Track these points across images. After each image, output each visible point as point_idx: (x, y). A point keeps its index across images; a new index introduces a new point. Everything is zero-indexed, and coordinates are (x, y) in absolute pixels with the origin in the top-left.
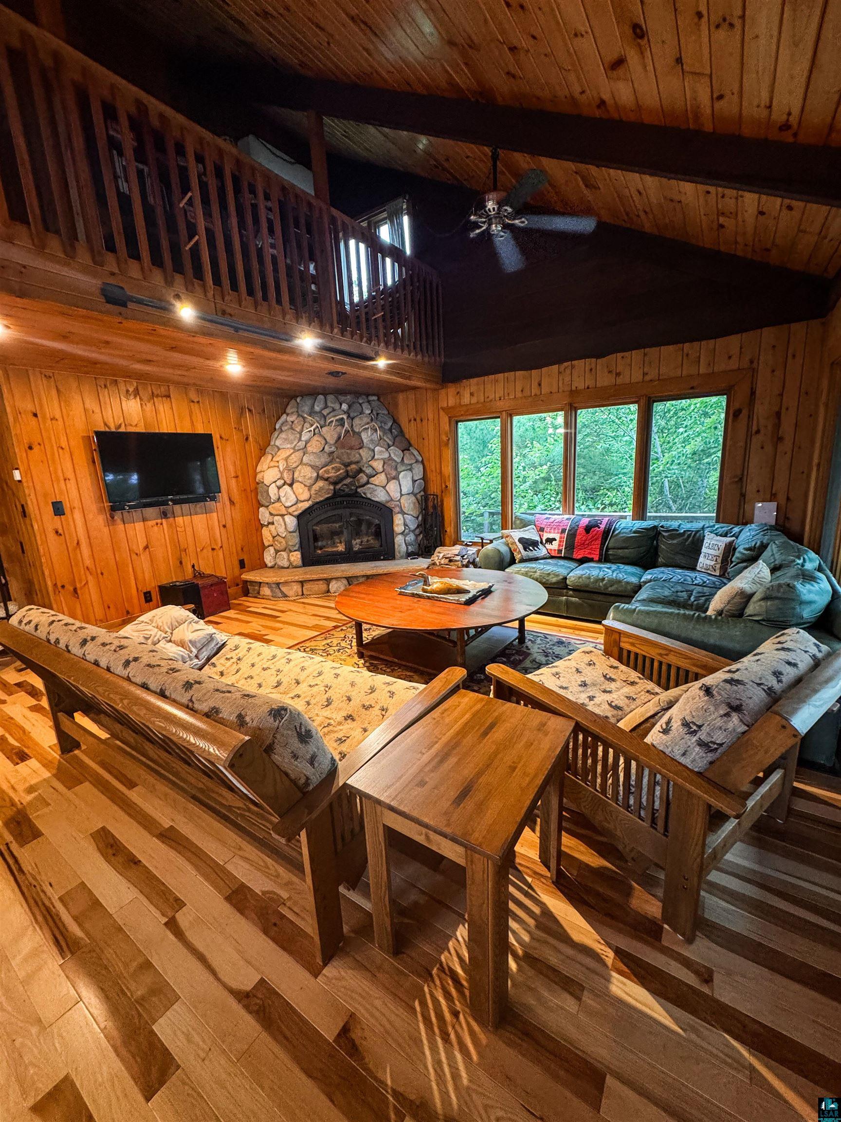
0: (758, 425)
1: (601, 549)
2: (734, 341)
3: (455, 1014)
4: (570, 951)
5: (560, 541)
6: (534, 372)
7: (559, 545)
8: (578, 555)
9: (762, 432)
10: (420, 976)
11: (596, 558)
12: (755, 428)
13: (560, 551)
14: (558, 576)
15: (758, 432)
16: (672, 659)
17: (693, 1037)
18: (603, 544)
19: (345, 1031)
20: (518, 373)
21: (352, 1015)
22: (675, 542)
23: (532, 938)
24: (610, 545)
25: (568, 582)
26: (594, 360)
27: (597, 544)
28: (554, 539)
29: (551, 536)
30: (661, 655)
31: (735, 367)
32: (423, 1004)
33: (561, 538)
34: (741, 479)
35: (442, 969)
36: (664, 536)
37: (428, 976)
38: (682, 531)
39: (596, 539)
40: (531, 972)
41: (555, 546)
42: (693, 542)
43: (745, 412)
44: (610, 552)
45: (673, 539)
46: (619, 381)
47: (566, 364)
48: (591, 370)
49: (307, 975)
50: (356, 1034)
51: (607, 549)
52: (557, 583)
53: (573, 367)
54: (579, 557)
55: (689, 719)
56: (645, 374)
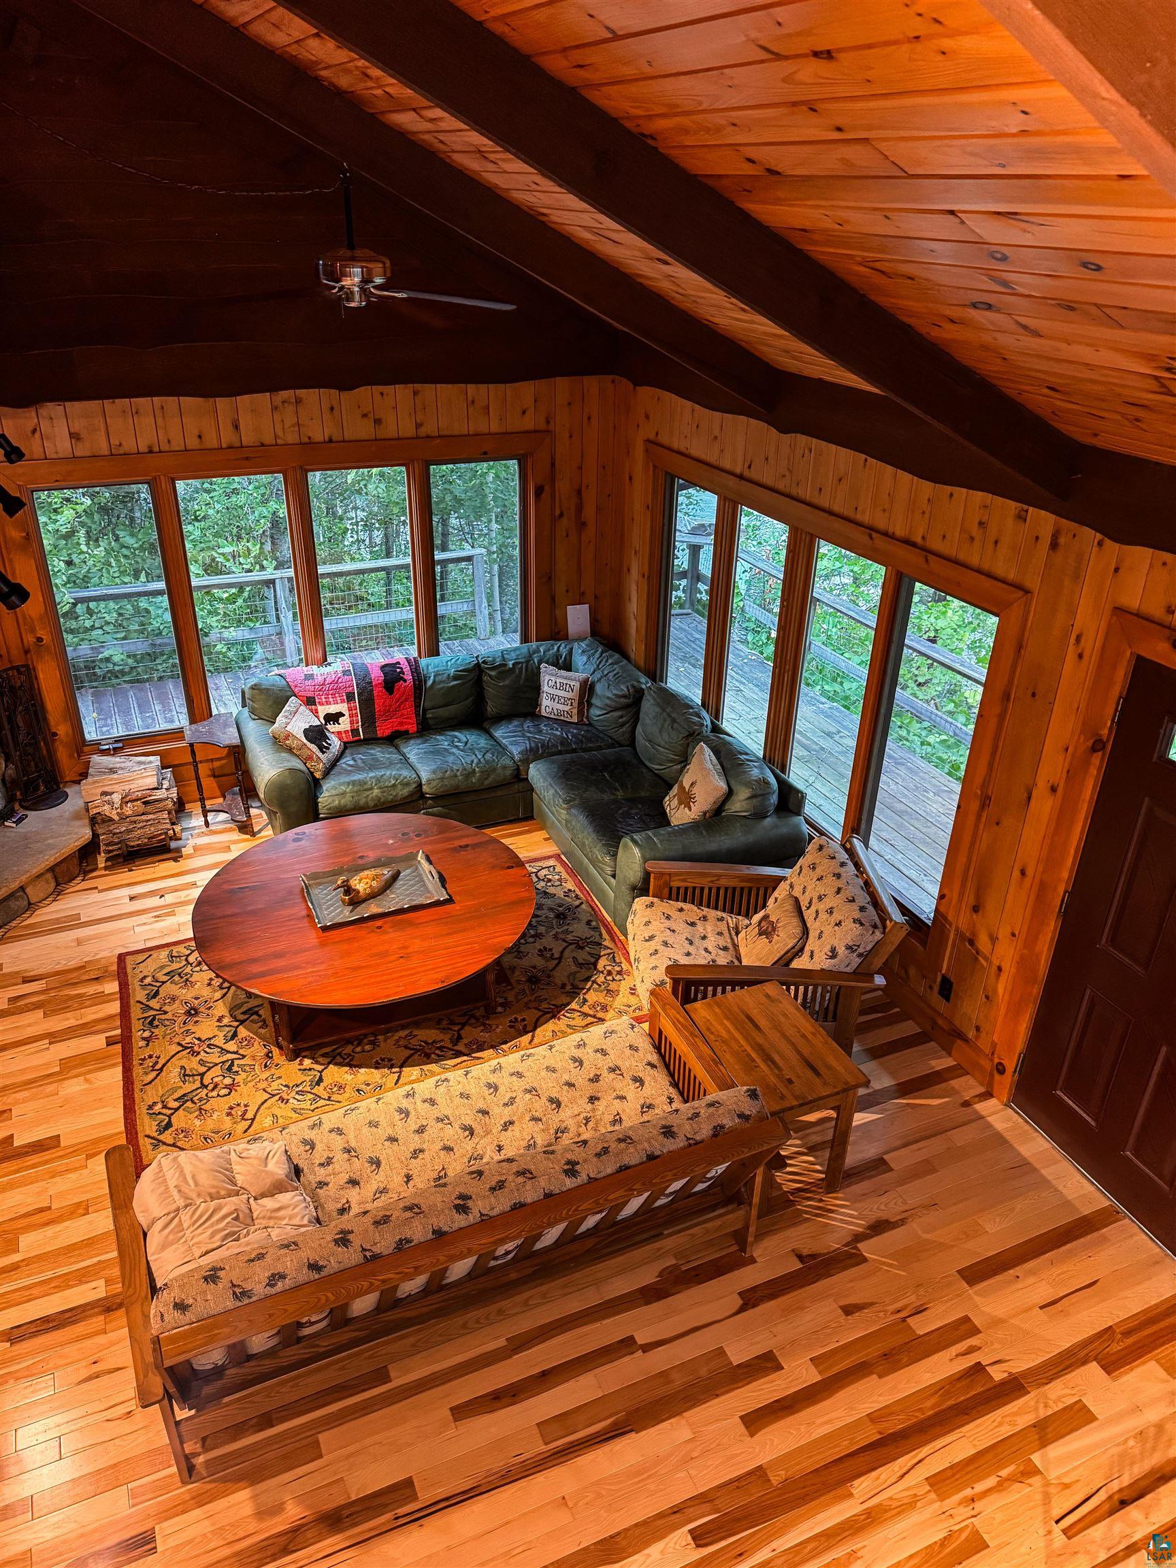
0: (561, 507)
1: (417, 715)
2: (527, 390)
3: (821, 1201)
4: (818, 1128)
5: (351, 715)
6: (221, 402)
7: (352, 723)
8: (383, 730)
9: (565, 513)
10: (791, 1206)
11: (413, 728)
12: (557, 512)
13: (355, 731)
14: (407, 784)
15: (561, 515)
16: (723, 882)
17: (888, 1113)
18: (417, 706)
19: (801, 1258)
20: (187, 401)
21: (793, 1250)
22: (507, 682)
23: (799, 1139)
24: (428, 704)
25: (425, 788)
26: (334, 392)
27: (409, 709)
28: (341, 714)
29: (333, 709)
30: (712, 882)
31: (530, 427)
32: (807, 1213)
33: (350, 709)
34: (550, 578)
35: (792, 1194)
36: (490, 676)
37: (792, 1203)
38: (510, 664)
39: (406, 700)
40: (819, 1153)
41: (344, 724)
42: (527, 679)
43: (547, 488)
44: (429, 716)
45: (504, 680)
46: (381, 434)
47: (285, 394)
48: (332, 409)
49: (750, 1267)
50: (805, 1252)
51: (425, 711)
52: (411, 795)
53: (298, 401)
54: (387, 733)
55: (850, 944)
56: (418, 426)
